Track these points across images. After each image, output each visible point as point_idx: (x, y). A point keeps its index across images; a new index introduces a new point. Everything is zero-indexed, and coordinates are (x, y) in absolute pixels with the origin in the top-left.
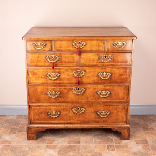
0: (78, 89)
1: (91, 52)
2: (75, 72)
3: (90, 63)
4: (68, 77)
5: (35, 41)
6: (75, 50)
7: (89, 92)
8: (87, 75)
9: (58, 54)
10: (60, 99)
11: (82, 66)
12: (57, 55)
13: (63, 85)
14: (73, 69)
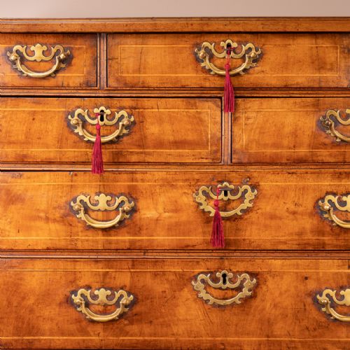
0: (224, 276)
1: (286, 91)
2: (208, 190)
3: (282, 147)
4: (175, 218)
5: (19, 38)
6: (207, 85)
7: (277, 294)
8: (266, 207)
9: (127, 102)
10: (135, 328)
11: (240, 164)
12: (121, 108)
13: (150, 256)
14: (197, 177)
